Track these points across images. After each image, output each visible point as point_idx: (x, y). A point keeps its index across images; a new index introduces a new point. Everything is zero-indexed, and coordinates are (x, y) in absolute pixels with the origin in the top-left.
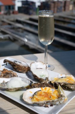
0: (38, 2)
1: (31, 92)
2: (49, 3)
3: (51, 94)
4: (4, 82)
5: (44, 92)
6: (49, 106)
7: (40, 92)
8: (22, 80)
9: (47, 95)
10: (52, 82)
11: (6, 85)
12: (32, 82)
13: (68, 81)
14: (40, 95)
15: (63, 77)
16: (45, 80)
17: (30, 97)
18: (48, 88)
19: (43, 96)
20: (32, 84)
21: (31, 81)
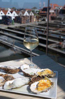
0: (13, 16)
1: (34, 86)
2: (21, 17)
3: (46, 83)
4: (10, 83)
5: (42, 83)
6: (48, 91)
7: (39, 84)
8: (22, 79)
9: (45, 84)
10: (40, 76)
11: (13, 85)
12: (31, 79)
13: (48, 73)
14: (41, 86)
15: (43, 71)
16: (34, 75)
17: (36, 89)
18: (42, 80)
19: (43, 86)
20: (31, 80)
21: (29, 79)
